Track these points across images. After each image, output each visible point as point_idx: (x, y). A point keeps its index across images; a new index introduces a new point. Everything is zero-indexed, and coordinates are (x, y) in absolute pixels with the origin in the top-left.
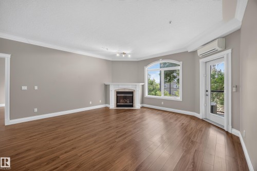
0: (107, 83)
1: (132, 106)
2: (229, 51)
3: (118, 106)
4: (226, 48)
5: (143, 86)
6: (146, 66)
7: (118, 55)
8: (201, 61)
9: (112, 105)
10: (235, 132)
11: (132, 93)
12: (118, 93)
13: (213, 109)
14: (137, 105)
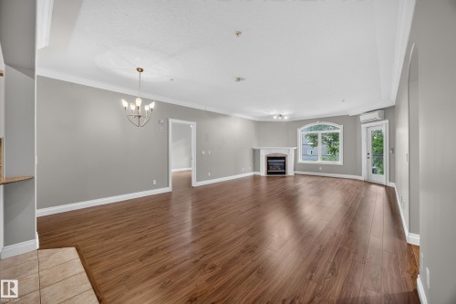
0: (255, 148)
1: (284, 173)
2: (387, 121)
3: (268, 173)
4: (385, 118)
5: (296, 151)
6: (299, 127)
7: (275, 117)
8: (363, 126)
9: (263, 172)
10: (391, 184)
11: (284, 158)
12: (269, 158)
13: (374, 171)
14: (290, 171)
